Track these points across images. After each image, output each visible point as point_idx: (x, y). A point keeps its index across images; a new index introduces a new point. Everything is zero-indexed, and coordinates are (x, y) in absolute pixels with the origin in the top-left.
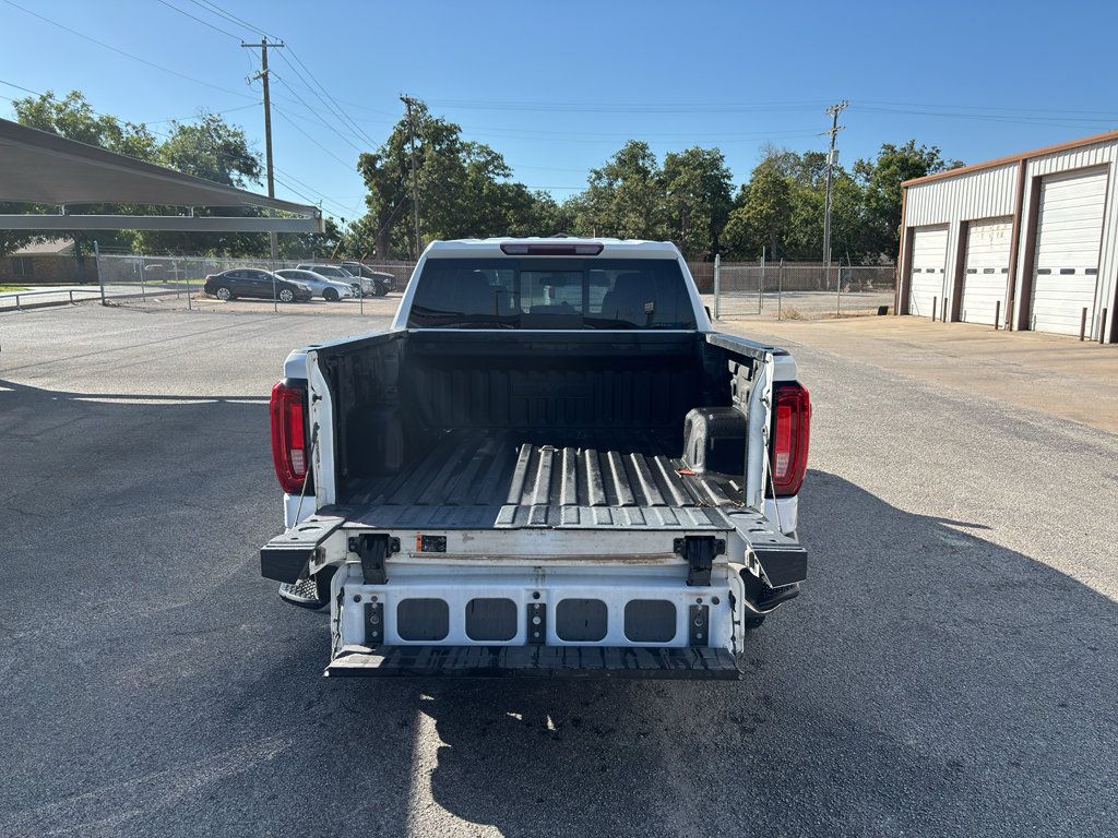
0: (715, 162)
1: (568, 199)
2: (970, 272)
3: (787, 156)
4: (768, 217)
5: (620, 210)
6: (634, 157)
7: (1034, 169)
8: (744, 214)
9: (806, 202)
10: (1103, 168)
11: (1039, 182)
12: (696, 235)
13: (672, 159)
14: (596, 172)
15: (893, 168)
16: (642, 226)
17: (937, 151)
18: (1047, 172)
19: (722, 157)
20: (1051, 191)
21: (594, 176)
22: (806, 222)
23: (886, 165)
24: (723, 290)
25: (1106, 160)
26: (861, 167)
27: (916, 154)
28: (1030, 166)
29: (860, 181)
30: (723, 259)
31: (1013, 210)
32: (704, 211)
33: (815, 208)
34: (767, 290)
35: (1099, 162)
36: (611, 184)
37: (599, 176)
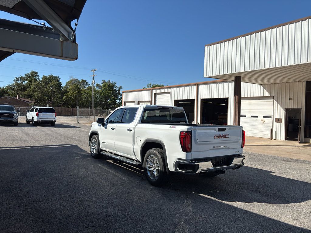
0: (57, 79)
1: (7, 85)
3: (75, 80)
4: (76, 96)
5: (33, 91)
6: (33, 75)
7: (154, 92)
8: (69, 94)
9: (85, 93)
10: (169, 93)
11: (155, 94)
12: (57, 99)
13: (45, 77)
14: (17, 78)
15: (106, 86)
16: (40, 96)
18: (157, 92)
19: (59, 79)
20: (158, 96)
21: (16, 79)
22: (86, 98)
23: (104, 85)
25: (169, 91)
26: (97, 85)
27: (111, 83)
28: (153, 91)
29: (97, 88)
31: (150, 100)
32: (59, 93)
33: (88, 94)
34: (91, 116)
35: (168, 91)
36: (22, 82)
37: (18, 79)
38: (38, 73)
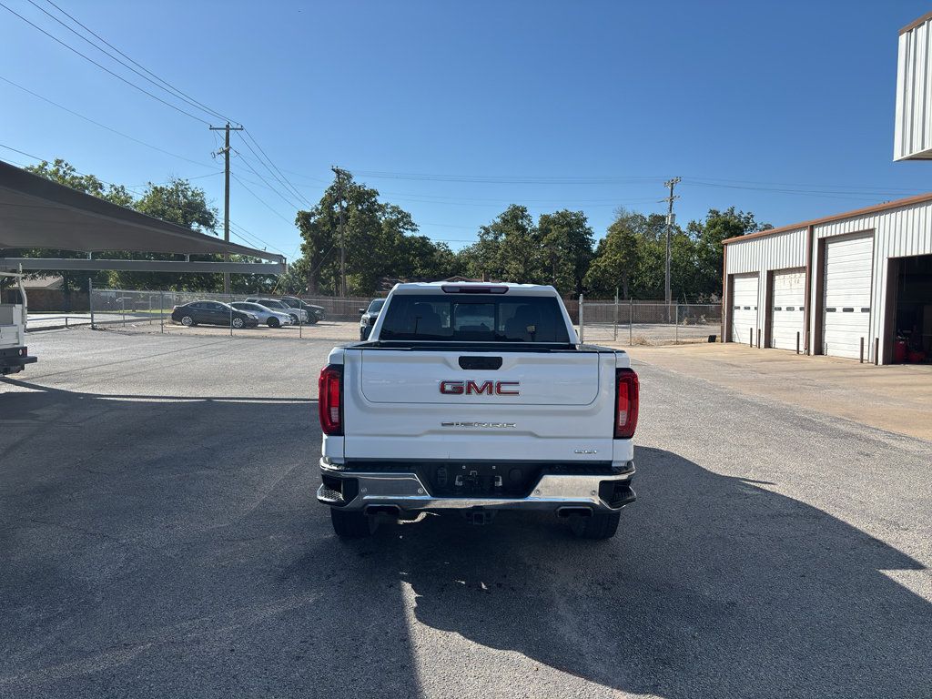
0: (580, 221)
1: (463, 249)
2: (776, 309)
3: (635, 218)
4: (621, 265)
5: (504, 258)
6: (515, 217)
7: (820, 233)
8: (602, 262)
9: (651, 253)
10: (869, 233)
11: (823, 243)
12: (564, 278)
13: (545, 219)
14: (484, 228)
15: (718, 228)
16: (522, 271)
17: (752, 216)
18: (829, 235)
19: (585, 219)
20: (833, 249)
21: (483, 231)
22: (651, 269)
23: (712, 225)
24: (586, 322)
25: (871, 227)
26: (693, 227)
27: (735, 218)
28: (816, 230)
29: (693, 238)
30: (586, 297)
31: (805, 263)
32: (570, 260)
33: (658, 258)
34: (620, 323)
35: (866, 228)
36: (496, 238)
37: (487, 231)
38: (524, 210)
